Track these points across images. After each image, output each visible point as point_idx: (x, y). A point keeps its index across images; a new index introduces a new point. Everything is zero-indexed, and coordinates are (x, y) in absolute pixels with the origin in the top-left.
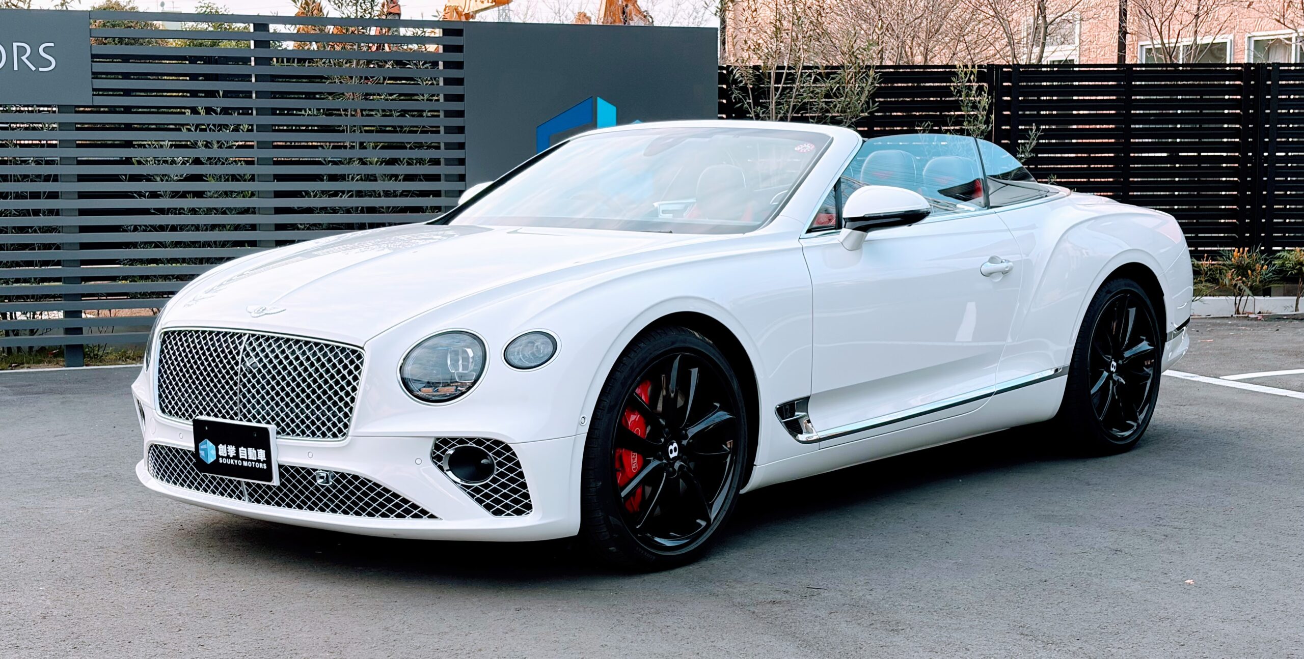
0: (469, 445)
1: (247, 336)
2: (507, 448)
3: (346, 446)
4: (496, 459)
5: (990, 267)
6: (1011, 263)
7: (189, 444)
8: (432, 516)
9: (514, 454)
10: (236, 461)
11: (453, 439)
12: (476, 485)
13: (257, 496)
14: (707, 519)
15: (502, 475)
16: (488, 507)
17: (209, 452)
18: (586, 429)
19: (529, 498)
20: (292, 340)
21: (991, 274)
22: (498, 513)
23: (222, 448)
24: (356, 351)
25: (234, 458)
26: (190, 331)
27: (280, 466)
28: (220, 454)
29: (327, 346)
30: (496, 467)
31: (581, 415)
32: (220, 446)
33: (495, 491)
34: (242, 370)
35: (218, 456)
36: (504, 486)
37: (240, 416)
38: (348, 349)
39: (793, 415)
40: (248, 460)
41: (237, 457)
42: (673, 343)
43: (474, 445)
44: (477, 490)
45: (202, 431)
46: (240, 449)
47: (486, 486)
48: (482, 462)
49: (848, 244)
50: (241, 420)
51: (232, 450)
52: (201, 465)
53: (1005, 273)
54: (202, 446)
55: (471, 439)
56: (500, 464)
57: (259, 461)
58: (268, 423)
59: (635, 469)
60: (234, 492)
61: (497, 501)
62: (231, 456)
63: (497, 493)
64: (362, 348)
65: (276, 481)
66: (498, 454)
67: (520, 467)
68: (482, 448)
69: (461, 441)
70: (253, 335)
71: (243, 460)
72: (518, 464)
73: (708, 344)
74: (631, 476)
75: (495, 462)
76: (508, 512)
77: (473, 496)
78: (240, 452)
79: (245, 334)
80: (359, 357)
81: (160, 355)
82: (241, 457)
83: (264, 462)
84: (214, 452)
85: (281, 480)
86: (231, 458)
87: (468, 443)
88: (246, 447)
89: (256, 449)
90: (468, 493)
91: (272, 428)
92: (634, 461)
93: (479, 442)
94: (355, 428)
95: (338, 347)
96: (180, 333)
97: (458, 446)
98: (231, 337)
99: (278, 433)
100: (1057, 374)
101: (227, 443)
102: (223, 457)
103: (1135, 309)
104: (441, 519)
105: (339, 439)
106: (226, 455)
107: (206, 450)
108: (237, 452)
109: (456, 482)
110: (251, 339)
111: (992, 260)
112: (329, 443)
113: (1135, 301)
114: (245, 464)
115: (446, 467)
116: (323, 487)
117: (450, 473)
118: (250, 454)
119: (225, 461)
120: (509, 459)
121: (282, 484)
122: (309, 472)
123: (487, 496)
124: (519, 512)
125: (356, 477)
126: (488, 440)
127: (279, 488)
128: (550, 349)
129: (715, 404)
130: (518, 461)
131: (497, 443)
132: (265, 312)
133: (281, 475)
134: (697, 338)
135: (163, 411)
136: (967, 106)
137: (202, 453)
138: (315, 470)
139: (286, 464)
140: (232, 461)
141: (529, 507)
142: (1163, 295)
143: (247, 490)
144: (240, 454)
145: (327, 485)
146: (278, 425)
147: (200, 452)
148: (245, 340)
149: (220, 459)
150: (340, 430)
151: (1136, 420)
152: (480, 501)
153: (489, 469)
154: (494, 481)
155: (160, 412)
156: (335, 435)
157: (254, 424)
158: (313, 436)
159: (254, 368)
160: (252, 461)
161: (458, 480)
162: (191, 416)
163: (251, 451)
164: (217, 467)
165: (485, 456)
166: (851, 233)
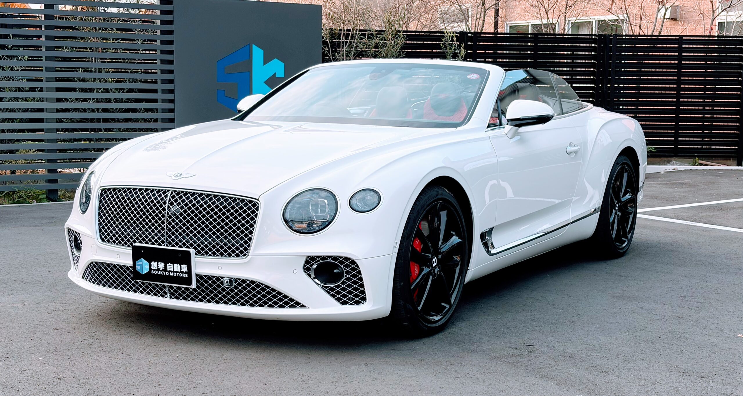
0: (328, 261)
1: (170, 192)
2: (353, 262)
3: (250, 260)
4: (345, 269)
5: (569, 149)
6: (579, 147)
7: (129, 262)
8: (303, 306)
9: (357, 266)
10: (164, 273)
11: (318, 257)
12: (332, 286)
13: (176, 294)
15: (348, 279)
16: (338, 300)
17: (143, 266)
18: (397, 250)
19: (365, 293)
20: (204, 194)
21: (571, 153)
22: (344, 303)
23: (154, 265)
24: (253, 201)
25: (163, 270)
26: (123, 189)
27: (197, 275)
28: (152, 268)
29: (231, 198)
30: (345, 274)
31: (395, 240)
32: (153, 263)
33: (343, 289)
34: (168, 213)
35: (150, 269)
36: (349, 286)
37: (165, 244)
38: (247, 200)
39: (485, 239)
40: (174, 272)
41: (165, 269)
42: (437, 195)
43: (332, 261)
44: (332, 289)
45: (137, 254)
46: (168, 265)
47: (338, 286)
48: (335, 271)
49: (510, 135)
50: (167, 246)
51: (161, 266)
52: (137, 275)
53: (576, 152)
54: (138, 263)
55: (330, 257)
56: (348, 272)
57: (182, 272)
58: (188, 247)
59: (416, 274)
60: (160, 292)
61: (344, 296)
62: (161, 269)
63: (345, 291)
64: (258, 200)
65: (194, 285)
66: (347, 266)
67: (361, 274)
68: (336, 262)
69: (324, 258)
70: (175, 191)
71: (169, 272)
72: (359, 273)
73: (451, 195)
74: (414, 278)
75: (345, 271)
76: (351, 302)
77: (329, 293)
79: (168, 191)
80: (254, 205)
81: (100, 204)
82: (168, 270)
83: (185, 273)
84: (148, 267)
85: (197, 284)
86: (160, 271)
87: (327, 259)
88: (173, 263)
89: (180, 265)
90: (326, 291)
91: (192, 251)
92: (416, 268)
93: (335, 258)
94: (254, 250)
95: (239, 199)
96: (114, 190)
97: (321, 261)
98: (158, 192)
99: (196, 254)
100: (595, 211)
101: (158, 260)
102: (154, 270)
103: (627, 173)
104: (309, 308)
105: (240, 258)
106: (157, 269)
107: (141, 266)
108: (166, 267)
109: (318, 284)
110: (174, 194)
111: (570, 145)
112: (234, 260)
113: (628, 169)
114: (171, 274)
115: (313, 276)
116: (228, 288)
117: (315, 279)
119: (156, 272)
120: (354, 269)
121: (198, 287)
122: (218, 279)
123: (339, 293)
124: (357, 303)
125: (253, 282)
126: (341, 257)
127: (194, 290)
128: (377, 200)
129: (452, 232)
130: (360, 271)
131: (347, 259)
133: (197, 281)
134: (447, 192)
135: (103, 240)
136: (450, 55)
137: (138, 268)
138: (222, 278)
139: (201, 274)
140: (161, 273)
141: (364, 299)
142: (639, 165)
143: (170, 291)
144: (168, 268)
145: (232, 287)
146: (195, 248)
147: (137, 267)
148: (169, 195)
149: (152, 271)
150: (241, 252)
151: (627, 238)
152: (333, 296)
153: (340, 276)
154: (343, 283)
155: (100, 240)
156: (238, 255)
157: (177, 248)
158: (222, 256)
159: (178, 213)
160: (176, 272)
161: (319, 282)
162: (131, 244)
163: (177, 267)
164: (149, 276)
165: (337, 267)
166: (512, 128)
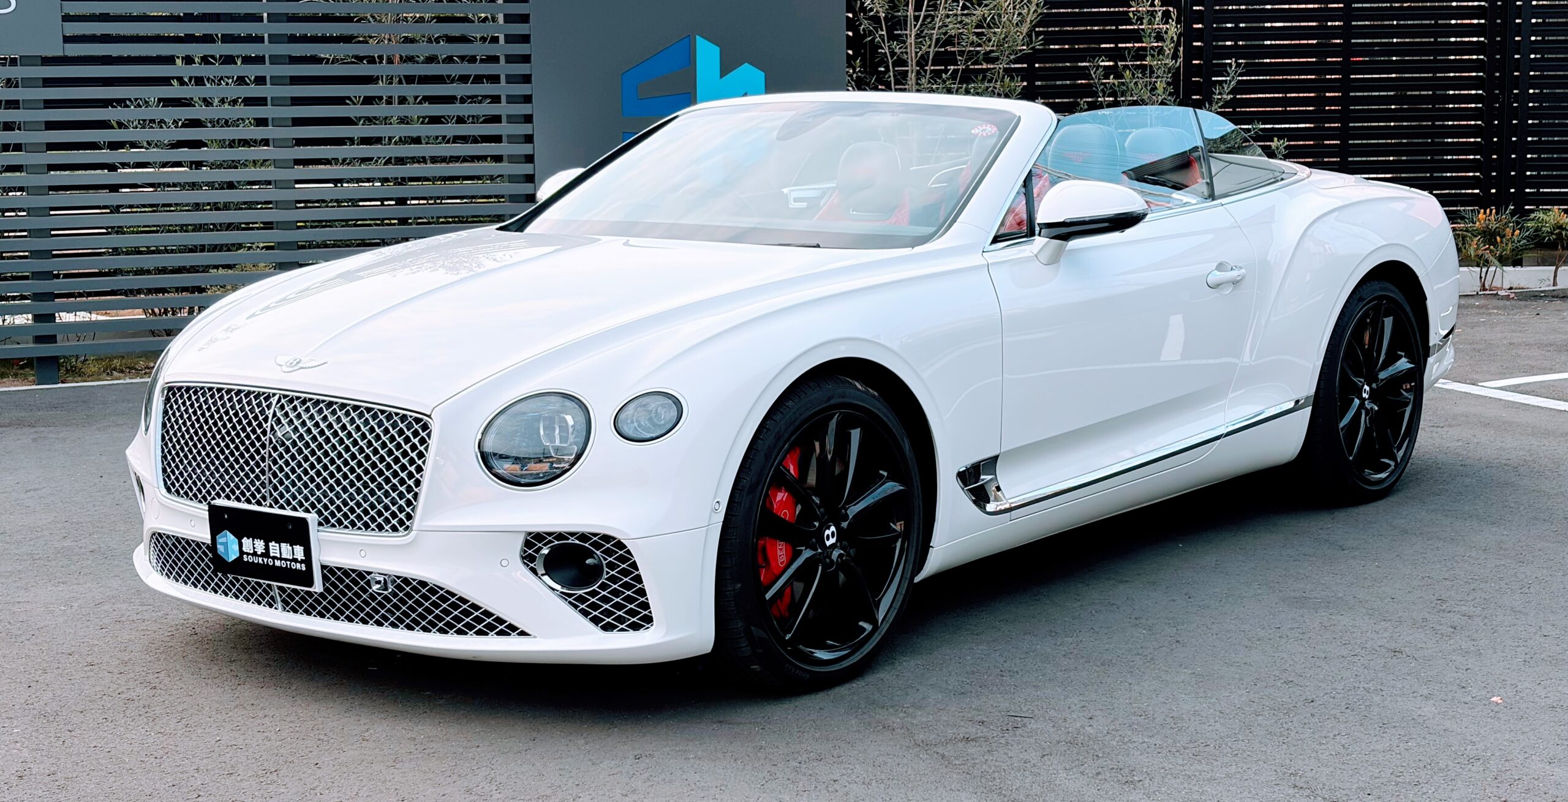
0: (570, 541)
1: (277, 397)
2: (620, 545)
3: (411, 542)
4: (605, 559)
5: (1218, 276)
6: (1243, 270)
7: (203, 534)
8: (523, 633)
9: (629, 552)
10: (265, 560)
11: (550, 534)
12: (581, 592)
13: (293, 604)
14: (873, 621)
15: (613, 579)
16: (596, 621)
17: (230, 546)
18: (720, 517)
19: (650, 608)
20: (336, 403)
21: (1219, 285)
22: (608, 628)
23: (247, 543)
24: (421, 420)
25: (262, 555)
26: (202, 388)
27: (323, 567)
28: (244, 549)
29: (383, 412)
30: (606, 569)
31: (714, 499)
32: (245, 540)
33: (605, 600)
34: (271, 442)
35: (242, 553)
36: (616, 593)
37: (269, 501)
38: (411, 417)
39: (977, 480)
40: (281, 559)
41: (266, 554)
42: (829, 399)
43: (577, 542)
44: (582, 599)
45: (219, 520)
46: (270, 544)
47: (593, 594)
48: (587, 562)
49: (1044, 257)
50: (271, 506)
51: (260, 546)
52: (220, 565)
53: (1235, 283)
54: (220, 539)
55: (572, 534)
56: (611, 566)
57: (295, 560)
58: (307, 511)
59: (782, 563)
60: (264, 598)
61: (608, 613)
62: (259, 553)
63: (607, 603)
64: (429, 416)
65: (318, 587)
66: (609, 552)
67: (637, 569)
68: (587, 545)
69: (560, 536)
70: (285, 396)
71: (274, 558)
72: (634, 565)
73: (874, 396)
74: (777, 572)
75: (604, 563)
76: (621, 626)
77: (576, 607)
78: (271, 548)
79: (274, 395)
80: (425, 427)
81: (164, 418)
82: (272, 555)
83: (302, 562)
84: (237, 548)
85: (324, 585)
86: (259, 556)
87: (568, 539)
88: (279, 542)
89: (291, 545)
90: (570, 603)
91: (312, 518)
92: (781, 552)
93: (583, 537)
94: (422, 520)
95: (397, 414)
96: (188, 389)
97: (556, 542)
98: (256, 398)
99: (320, 524)
100: (1298, 406)
101: (254, 536)
102: (248, 554)
103: (1391, 318)
104: (535, 637)
105: (400, 534)
106: (252, 552)
107: (226, 545)
108: (267, 548)
109: (553, 589)
110: (283, 401)
111: (1220, 267)
112: (387, 539)
113: (1393, 309)
114: (278, 563)
115: (541, 571)
116: (380, 594)
117: (546, 578)
118: (285, 552)
119: (251, 559)
120: (622, 559)
121: (326, 589)
122: (361, 575)
123: (594, 606)
124: (635, 627)
125: (423, 584)
126: (595, 535)
127: (321, 595)
128: (674, 413)
129: (881, 472)
130: (635, 562)
131: (607, 538)
132: (300, 365)
133: (325, 578)
134: (859, 389)
135: (169, 490)
136: (1150, 36)
137: (221, 549)
138: (369, 573)
139: (332, 565)
140: (260, 559)
141: (649, 620)
142: (1426, 299)
143: (281, 596)
144: (271, 551)
145: (386, 592)
146: (320, 513)
147: (218, 546)
148: (274, 403)
149: (245, 556)
150: (401, 523)
151: (1394, 458)
152: (585, 613)
153: (597, 571)
154: (603, 587)
155: (164, 491)
156: (394, 529)
157: (288, 512)
158: (366, 529)
159: (288, 440)
160: (286, 560)
161: (558, 587)
162: (204, 498)
163: (286, 548)
164: (240, 567)
165: (591, 554)
166: (1048, 242)
